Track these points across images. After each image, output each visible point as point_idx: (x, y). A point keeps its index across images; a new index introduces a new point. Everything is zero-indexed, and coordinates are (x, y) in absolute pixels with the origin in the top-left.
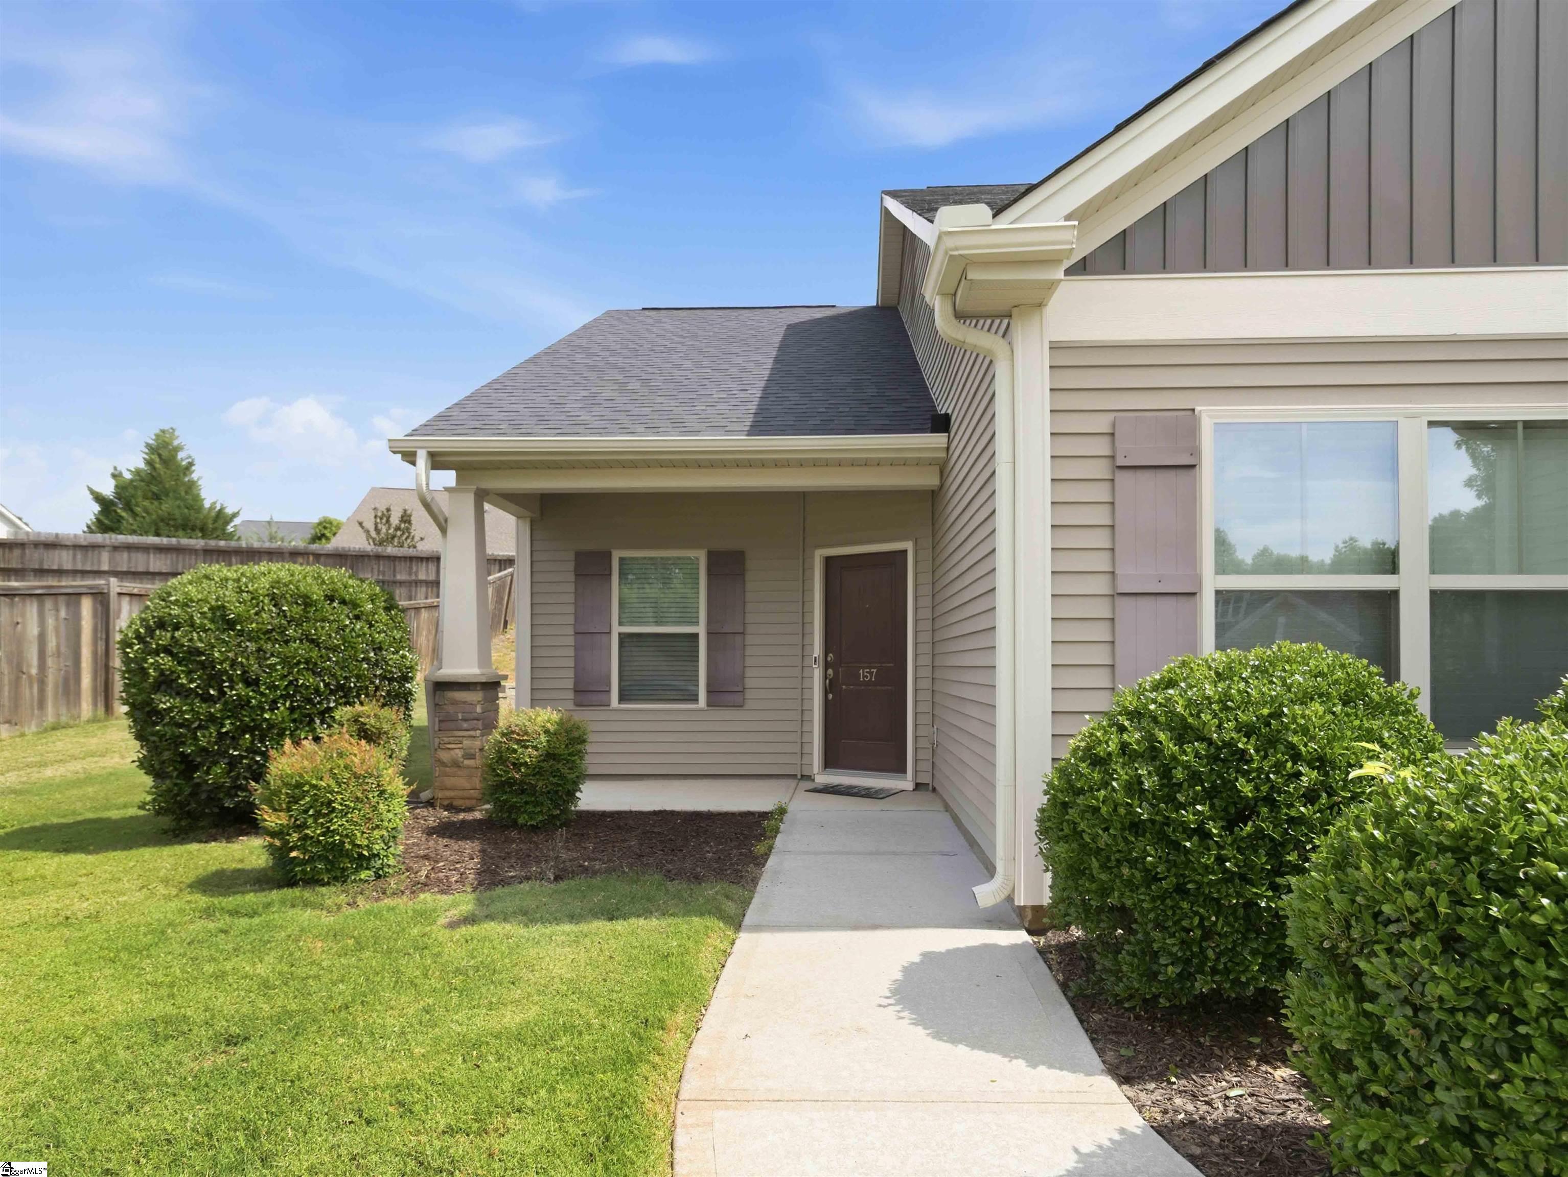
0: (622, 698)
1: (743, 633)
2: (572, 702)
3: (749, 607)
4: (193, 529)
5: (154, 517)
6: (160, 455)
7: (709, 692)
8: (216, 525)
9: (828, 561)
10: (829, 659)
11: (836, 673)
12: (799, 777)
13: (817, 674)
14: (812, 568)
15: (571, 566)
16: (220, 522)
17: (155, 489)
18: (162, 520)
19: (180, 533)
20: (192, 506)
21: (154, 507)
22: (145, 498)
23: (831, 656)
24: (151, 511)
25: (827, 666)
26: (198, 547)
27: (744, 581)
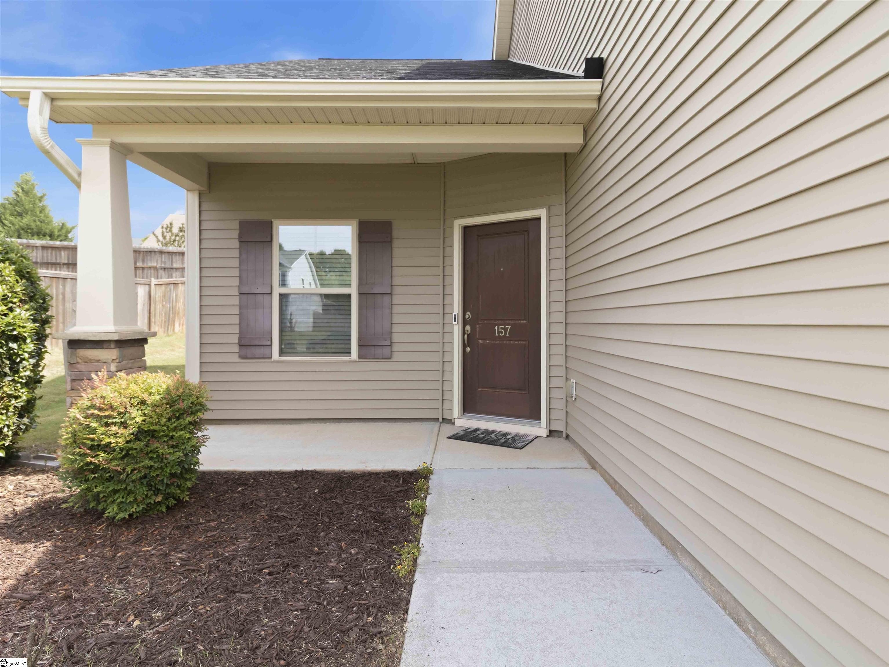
0: (282, 353)
1: (391, 294)
2: (237, 355)
3: (396, 271)
4: (44, 235)
5: (17, 227)
6: (23, 189)
7: (361, 346)
8: (60, 233)
9: (466, 230)
10: (467, 316)
11: (473, 328)
12: (441, 420)
13: (457, 330)
14: (452, 236)
15: (235, 234)
16: (64, 231)
17: (18, 209)
18: (23, 229)
19: (36, 237)
20: (44, 221)
21: (17, 220)
22: (12, 215)
23: (468, 314)
24: (15, 223)
25: (465, 323)
26: (38, 245)
27: (391, 248)
